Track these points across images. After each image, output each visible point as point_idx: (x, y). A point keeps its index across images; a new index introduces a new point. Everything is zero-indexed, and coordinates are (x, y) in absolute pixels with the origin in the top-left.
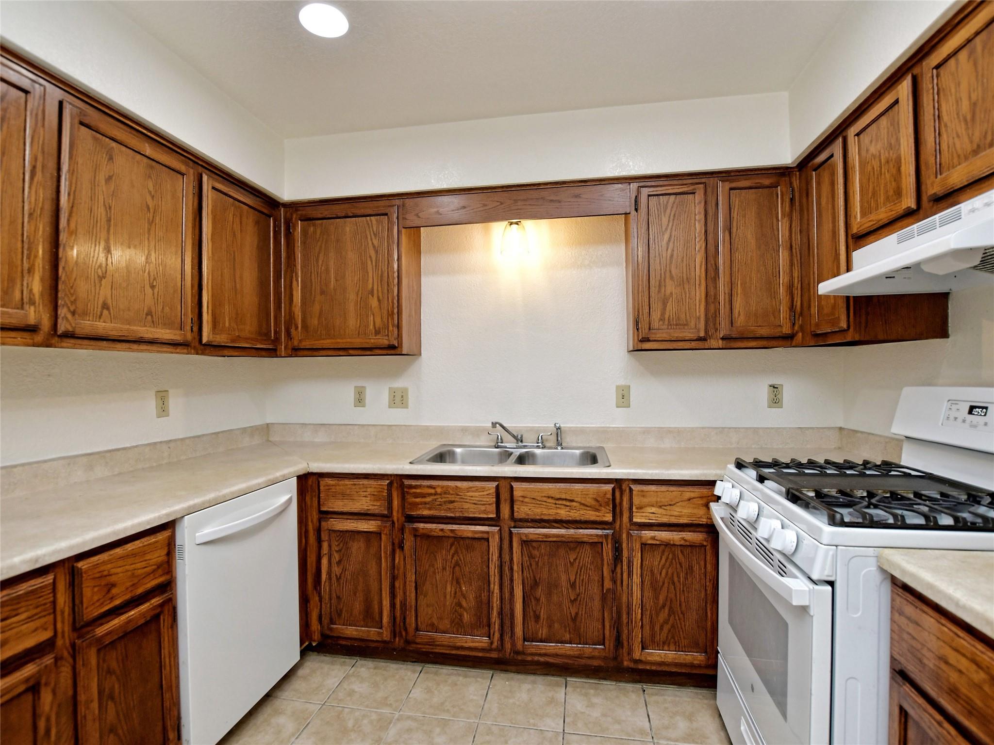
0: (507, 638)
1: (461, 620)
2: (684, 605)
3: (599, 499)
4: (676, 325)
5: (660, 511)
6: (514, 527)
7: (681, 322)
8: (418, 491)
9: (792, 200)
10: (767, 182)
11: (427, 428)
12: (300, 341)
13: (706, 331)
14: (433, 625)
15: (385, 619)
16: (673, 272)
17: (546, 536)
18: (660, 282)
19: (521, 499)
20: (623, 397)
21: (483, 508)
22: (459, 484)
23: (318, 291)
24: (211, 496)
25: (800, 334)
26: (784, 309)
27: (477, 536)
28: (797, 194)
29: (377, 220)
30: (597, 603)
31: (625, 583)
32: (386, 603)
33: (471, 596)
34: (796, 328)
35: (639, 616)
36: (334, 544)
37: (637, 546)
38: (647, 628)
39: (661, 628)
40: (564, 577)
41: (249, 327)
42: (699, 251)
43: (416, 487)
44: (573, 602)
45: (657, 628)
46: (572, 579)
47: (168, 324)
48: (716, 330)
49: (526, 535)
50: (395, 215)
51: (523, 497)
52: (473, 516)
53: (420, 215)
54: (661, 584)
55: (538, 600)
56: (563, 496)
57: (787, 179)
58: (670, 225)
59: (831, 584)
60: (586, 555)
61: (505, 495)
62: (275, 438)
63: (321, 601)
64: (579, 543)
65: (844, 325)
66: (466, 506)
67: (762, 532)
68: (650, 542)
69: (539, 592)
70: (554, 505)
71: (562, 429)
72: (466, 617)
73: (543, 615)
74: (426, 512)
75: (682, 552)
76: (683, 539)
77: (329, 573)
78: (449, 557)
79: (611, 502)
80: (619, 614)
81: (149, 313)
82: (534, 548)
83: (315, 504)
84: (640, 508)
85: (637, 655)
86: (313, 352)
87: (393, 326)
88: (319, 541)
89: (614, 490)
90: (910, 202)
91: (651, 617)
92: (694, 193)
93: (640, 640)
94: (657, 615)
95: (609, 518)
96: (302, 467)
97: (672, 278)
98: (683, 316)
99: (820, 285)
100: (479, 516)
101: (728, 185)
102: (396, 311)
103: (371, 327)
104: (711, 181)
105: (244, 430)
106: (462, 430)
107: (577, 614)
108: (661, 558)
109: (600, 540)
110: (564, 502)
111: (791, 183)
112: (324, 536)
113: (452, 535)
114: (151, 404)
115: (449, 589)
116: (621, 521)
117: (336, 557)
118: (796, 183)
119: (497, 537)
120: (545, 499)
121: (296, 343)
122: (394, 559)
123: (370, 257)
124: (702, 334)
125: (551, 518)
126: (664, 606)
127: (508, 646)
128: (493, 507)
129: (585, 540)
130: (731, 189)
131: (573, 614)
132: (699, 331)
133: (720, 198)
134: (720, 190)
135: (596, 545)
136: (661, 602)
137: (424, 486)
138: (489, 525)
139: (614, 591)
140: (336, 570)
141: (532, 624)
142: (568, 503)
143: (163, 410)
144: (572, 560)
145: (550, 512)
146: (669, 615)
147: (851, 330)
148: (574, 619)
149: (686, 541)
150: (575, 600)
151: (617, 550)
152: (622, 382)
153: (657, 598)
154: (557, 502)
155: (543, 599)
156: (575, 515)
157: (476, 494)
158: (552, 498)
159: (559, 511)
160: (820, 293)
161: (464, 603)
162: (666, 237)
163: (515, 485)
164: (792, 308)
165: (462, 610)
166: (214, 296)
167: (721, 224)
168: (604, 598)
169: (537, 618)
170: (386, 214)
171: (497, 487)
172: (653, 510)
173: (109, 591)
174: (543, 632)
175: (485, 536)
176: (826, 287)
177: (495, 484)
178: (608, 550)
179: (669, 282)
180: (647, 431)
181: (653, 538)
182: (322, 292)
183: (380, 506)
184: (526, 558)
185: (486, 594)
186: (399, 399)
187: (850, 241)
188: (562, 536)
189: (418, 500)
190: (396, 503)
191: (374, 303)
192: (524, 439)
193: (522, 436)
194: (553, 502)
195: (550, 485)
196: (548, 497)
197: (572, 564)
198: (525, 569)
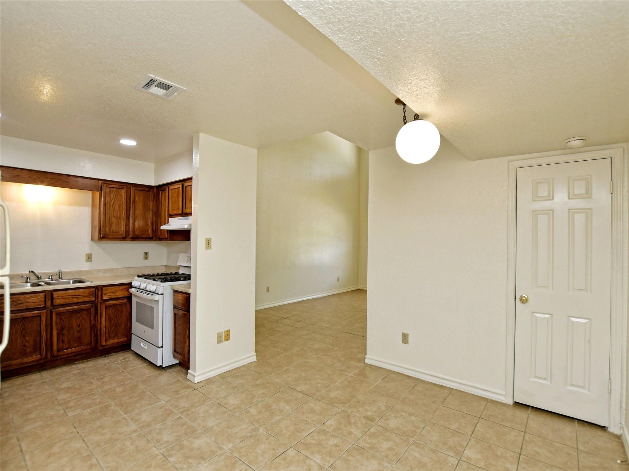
0: (49, 353)
1: (25, 352)
2: (120, 323)
3: (90, 293)
4: (115, 233)
5: (113, 294)
6: (53, 309)
7: (117, 232)
9: (154, 196)
10: (146, 190)
13: (126, 235)
16: (115, 215)
17: (68, 310)
18: (109, 218)
19: (57, 298)
20: (89, 258)
21: (38, 303)
25: (155, 237)
26: (150, 230)
27: (35, 315)
28: (155, 194)
30: (88, 331)
31: (99, 321)
33: (31, 341)
34: (154, 235)
35: (105, 330)
37: (104, 307)
38: (107, 334)
39: (112, 333)
40: (75, 324)
42: (124, 209)
44: (78, 332)
45: (111, 333)
46: (79, 323)
48: (129, 235)
49: (59, 311)
51: (57, 297)
52: (33, 307)
54: (112, 318)
55: (64, 335)
56: (75, 294)
57: (152, 190)
58: (114, 198)
59: (163, 294)
60: (84, 314)
61: (49, 297)
64: (82, 310)
65: (167, 237)
67: (148, 289)
68: (109, 305)
69: (65, 332)
70: (71, 298)
71: (62, 272)
72: (28, 350)
73: (66, 339)
75: (119, 306)
76: (120, 302)
79: (94, 294)
80: (97, 331)
82: (62, 315)
84: (105, 294)
85: (104, 343)
89: (95, 290)
90: (180, 212)
91: (109, 330)
92: (123, 189)
93: (105, 339)
94: (111, 329)
95: (93, 299)
97: (114, 217)
98: (117, 230)
99: (161, 227)
100: (36, 307)
101: (134, 189)
104: (129, 186)
107: (80, 336)
108: (112, 310)
109: (90, 307)
110: (76, 296)
111: (154, 191)
113: (21, 317)
115: (19, 340)
116: (98, 300)
118: (155, 191)
119: (45, 314)
120: (68, 296)
124: (124, 236)
125: (70, 303)
126: (113, 326)
128: (44, 303)
129: (84, 308)
130: (135, 190)
131: (79, 336)
132: (123, 235)
133: (132, 192)
134: (132, 190)
135: (88, 310)
136: (112, 324)
138: (41, 310)
139: (94, 325)
141: (61, 345)
144: (78, 317)
145: (70, 300)
146: (115, 328)
147: (168, 238)
148: (79, 338)
149: (121, 303)
150: (80, 331)
151: (96, 310)
152: (88, 252)
153: (110, 323)
154: (73, 297)
155: (66, 334)
156: (80, 300)
157: (35, 299)
158: (71, 295)
159: (73, 300)
160: (161, 229)
161: (27, 344)
162: (112, 202)
163: (54, 293)
164: (153, 229)
165: (26, 347)
167: (131, 201)
168: (91, 328)
169: (63, 341)
171: (45, 295)
172: (110, 294)
174: (66, 346)
175: (39, 314)
176: (163, 228)
177: (44, 294)
178: (93, 310)
179: (113, 218)
180: (99, 271)
181: (110, 304)
184: (58, 320)
185: (39, 338)
187: (169, 216)
188: (75, 308)
192: (42, 278)
193: (41, 276)
194: (71, 297)
195: (70, 291)
196: (69, 295)
197: (78, 318)
198: (58, 324)
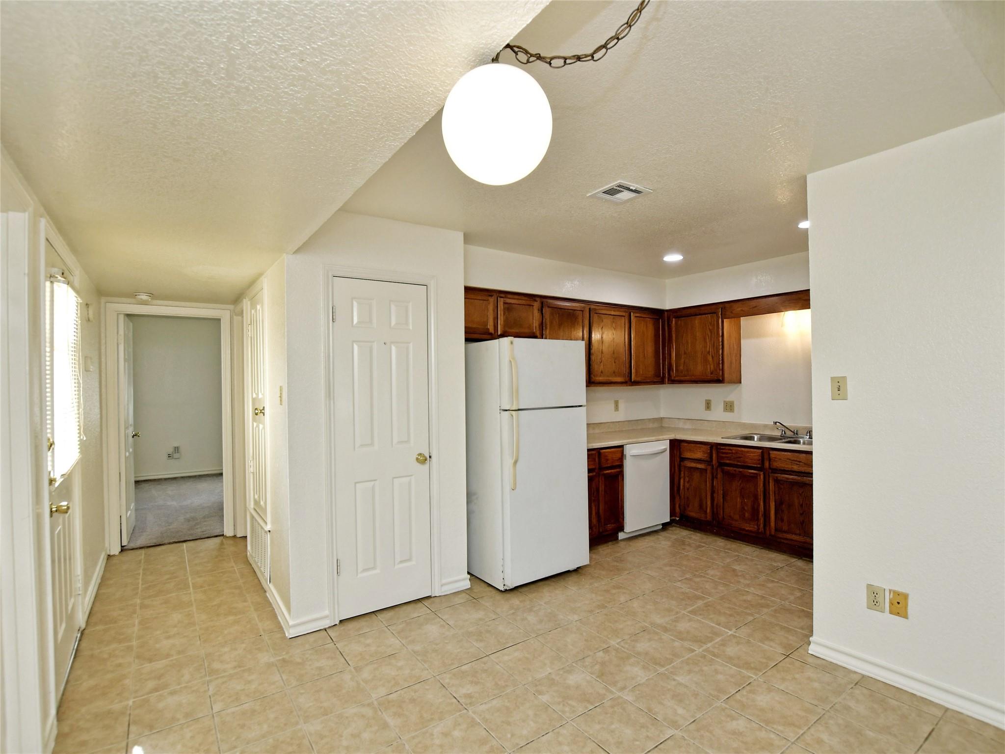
0: (768, 528)
1: (744, 516)
6: (771, 473)
8: (724, 451)
11: (744, 424)
12: (675, 377)
14: (730, 516)
15: (708, 511)
17: (787, 478)
19: (775, 459)
21: (755, 462)
22: (743, 449)
23: (683, 352)
24: (634, 440)
27: (752, 475)
29: (711, 316)
32: (709, 503)
33: (749, 505)
36: (686, 473)
40: (796, 501)
41: (651, 372)
43: (723, 449)
44: (801, 514)
46: (801, 502)
47: (619, 375)
49: (777, 477)
50: (720, 313)
52: (750, 465)
53: (733, 312)
55: (783, 511)
56: (795, 459)
61: (766, 456)
62: (665, 425)
63: (680, 498)
66: (747, 460)
69: (784, 507)
70: (790, 463)
72: (747, 515)
73: (785, 518)
74: (728, 462)
77: (684, 486)
78: (739, 485)
81: (614, 372)
82: (781, 484)
83: (678, 453)
86: (681, 382)
87: (719, 370)
88: (680, 471)
96: (673, 436)
100: (753, 465)
102: (721, 362)
103: (709, 370)
105: (649, 420)
106: (764, 426)
107: (804, 520)
112: (682, 469)
113: (740, 473)
114: (613, 406)
115: (739, 500)
117: (687, 479)
119: (762, 476)
120: (786, 460)
121: (673, 378)
122: (713, 483)
123: (708, 335)
125: (789, 470)
127: (768, 533)
128: (760, 462)
131: (801, 520)
137: (727, 449)
138: (758, 470)
140: (687, 485)
141: (779, 523)
142: (798, 463)
143: (617, 408)
144: (801, 493)
145: (788, 467)
150: (803, 514)
154: (793, 462)
155: (786, 511)
156: (802, 469)
157: (752, 455)
158: (790, 459)
159: (793, 466)
161: (746, 508)
163: (771, 452)
165: (745, 511)
166: (636, 362)
169: (782, 520)
170: (715, 313)
171: (762, 452)
173: (607, 461)
174: (786, 528)
175: (756, 475)
177: (760, 451)
182: (685, 353)
183: (707, 457)
184: (777, 489)
185: (757, 505)
186: (729, 407)
188: (795, 479)
189: (724, 455)
190: (714, 456)
191: (710, 359)
192: (799, 433)
193: (797, 431)
194: (790, 461)
195: (789, 454)
196: (788, 459)
197: (801, 495)
198: (777, 495)
